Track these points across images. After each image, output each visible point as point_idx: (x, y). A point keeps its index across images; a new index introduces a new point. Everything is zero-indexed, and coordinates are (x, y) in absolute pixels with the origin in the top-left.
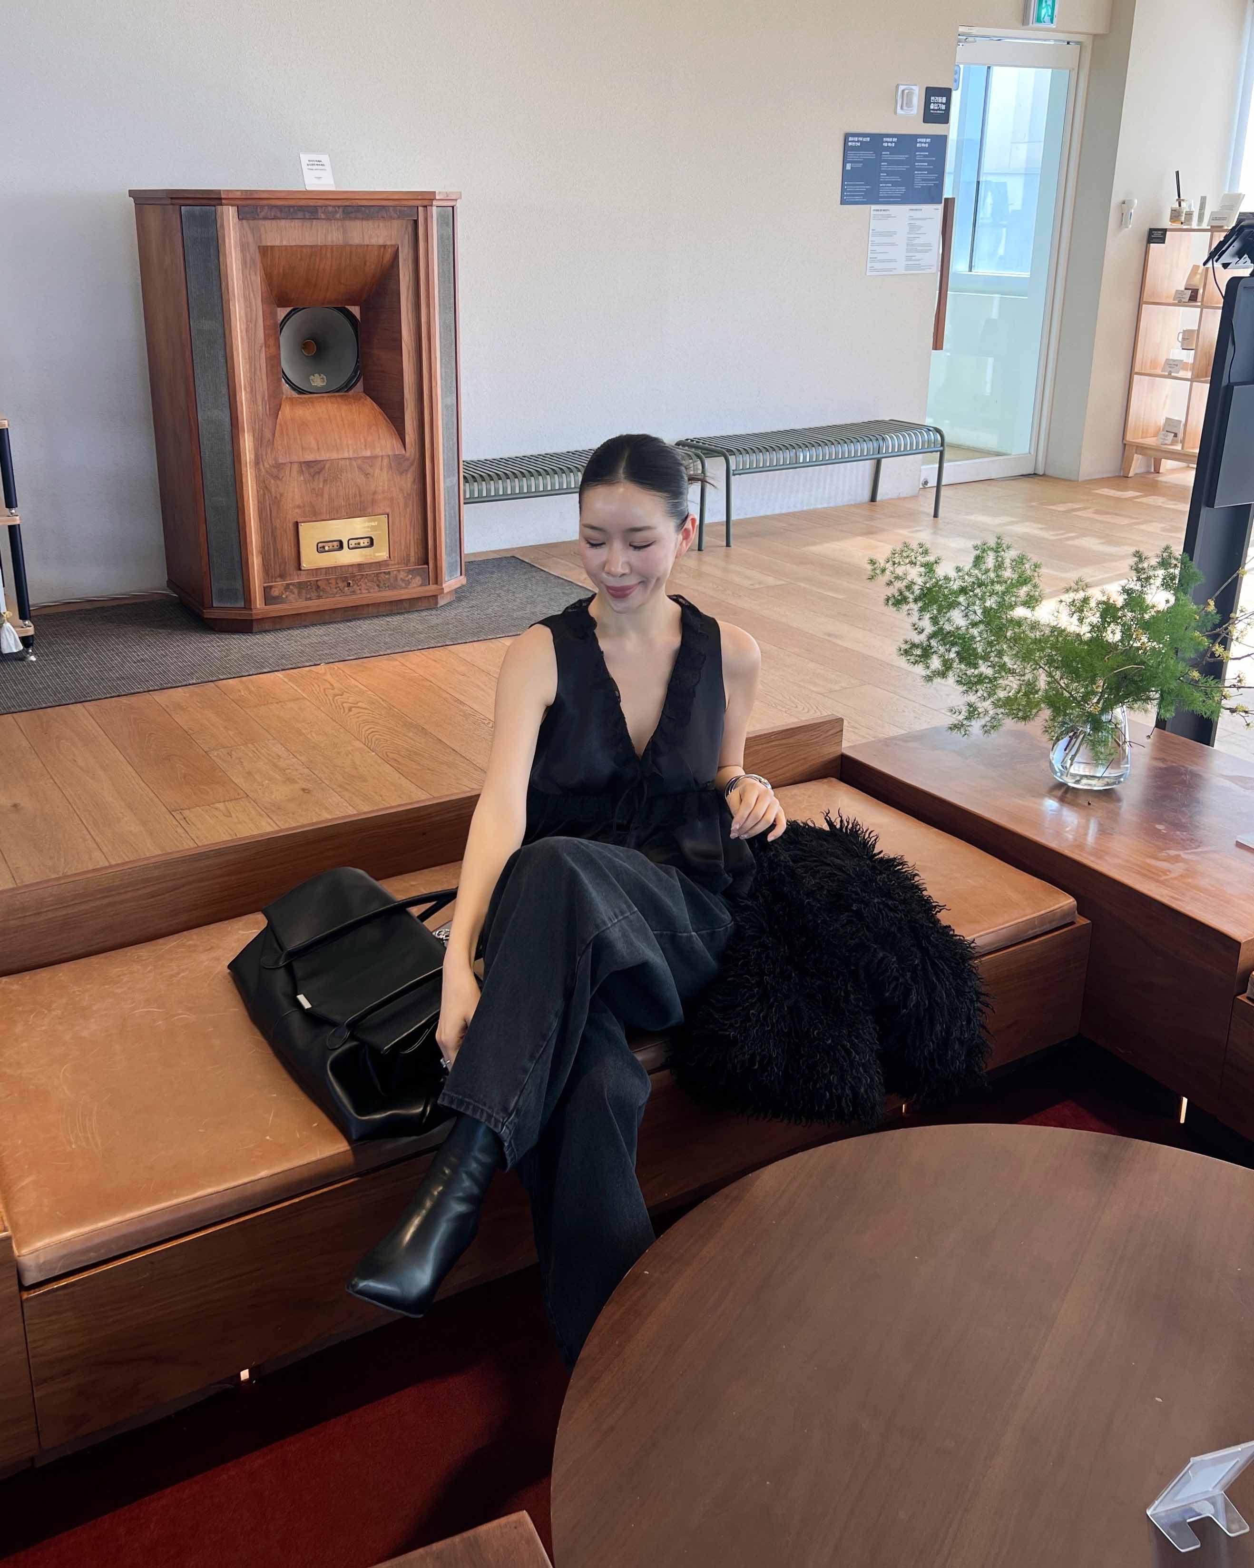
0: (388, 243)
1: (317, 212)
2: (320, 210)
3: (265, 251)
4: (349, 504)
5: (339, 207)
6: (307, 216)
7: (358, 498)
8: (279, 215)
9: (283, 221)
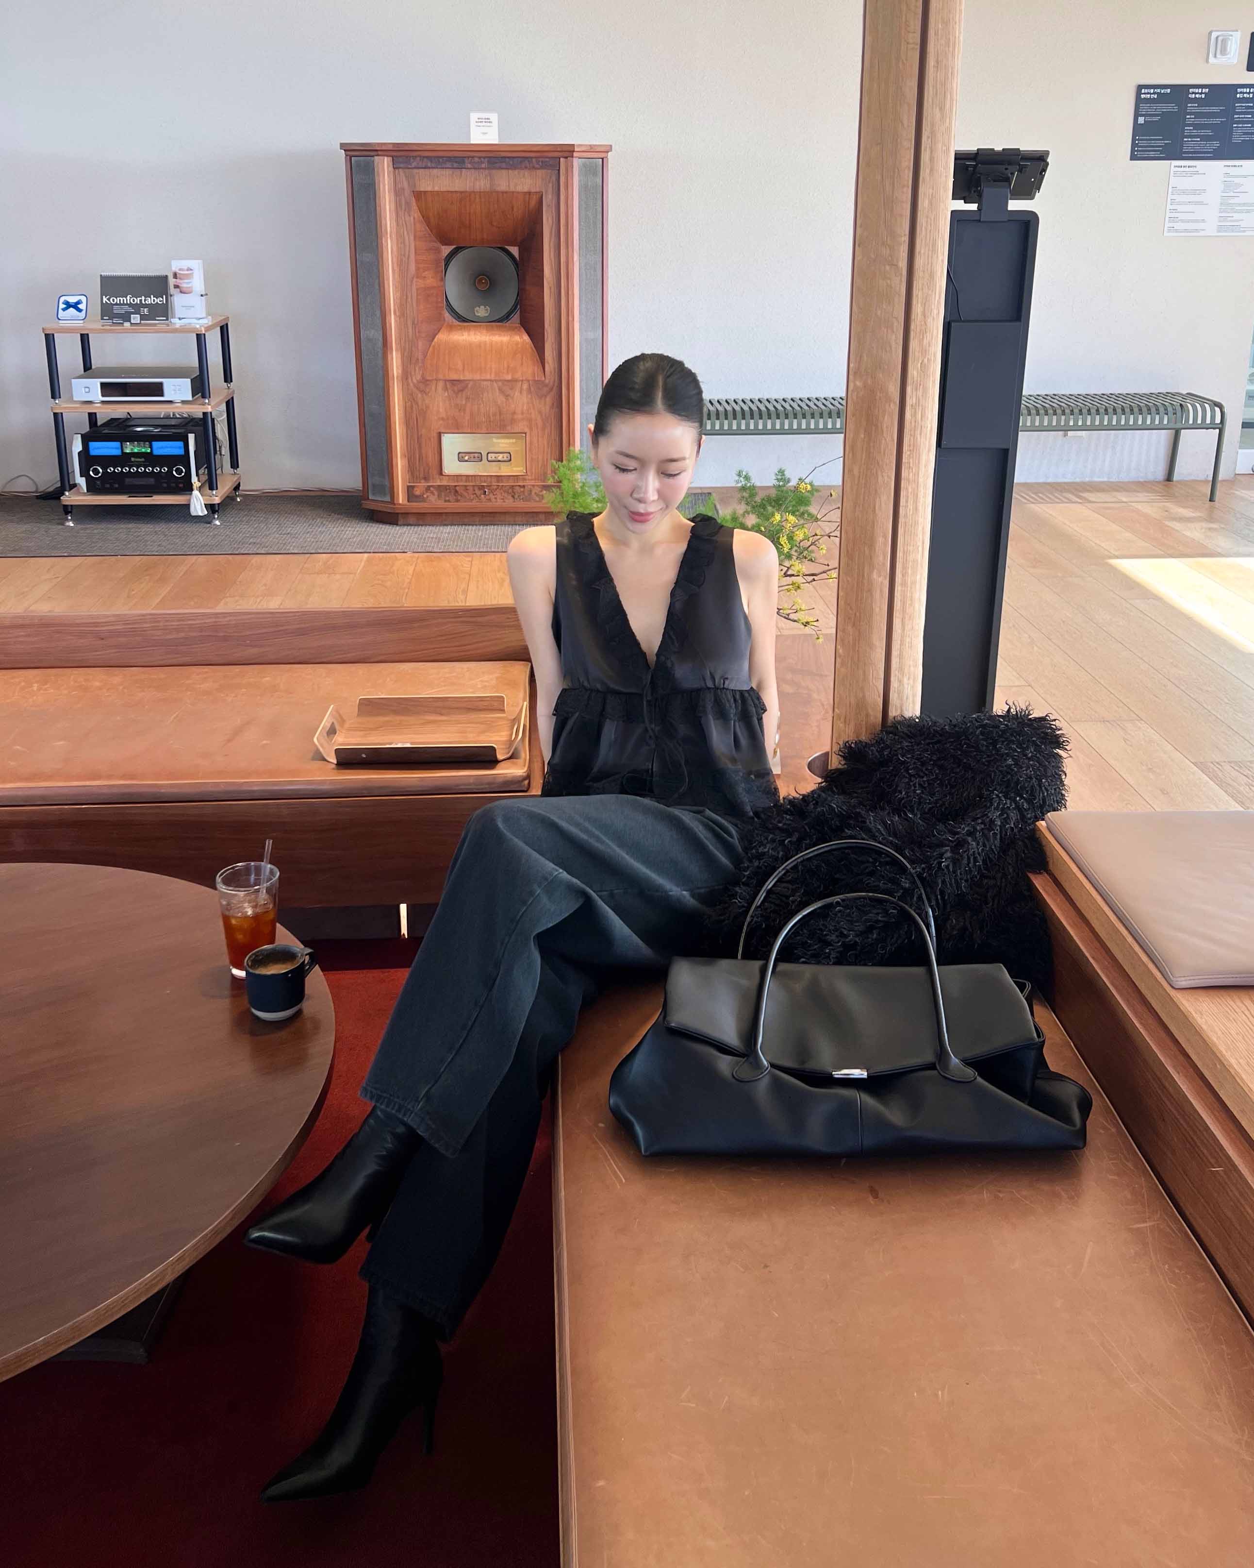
0: (533, 190)
1: (464, 162)
2: (466, 160)
3: (419, 196)
4: (490, 421)
5: (484, 158)
6: (455, 165)
7: (498, 417)
8: (429, 165)
9: (435, 171)
